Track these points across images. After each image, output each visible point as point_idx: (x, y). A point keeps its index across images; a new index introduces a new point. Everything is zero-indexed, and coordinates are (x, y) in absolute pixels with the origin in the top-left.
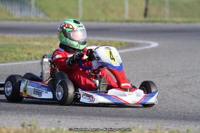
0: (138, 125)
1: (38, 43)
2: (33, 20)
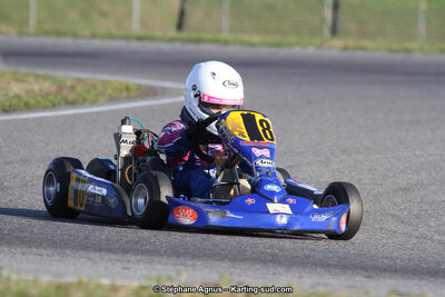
0: (179, 274)
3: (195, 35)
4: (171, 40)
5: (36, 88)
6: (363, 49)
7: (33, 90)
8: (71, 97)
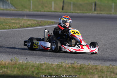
0: (66, 61)
1: (13, 21)
2: (10, 10)
3: (66, 11)
4: (61, 12)
5: (33, 22)
6: (101, 14)
7: (32, 23)
8: (41, 24)
